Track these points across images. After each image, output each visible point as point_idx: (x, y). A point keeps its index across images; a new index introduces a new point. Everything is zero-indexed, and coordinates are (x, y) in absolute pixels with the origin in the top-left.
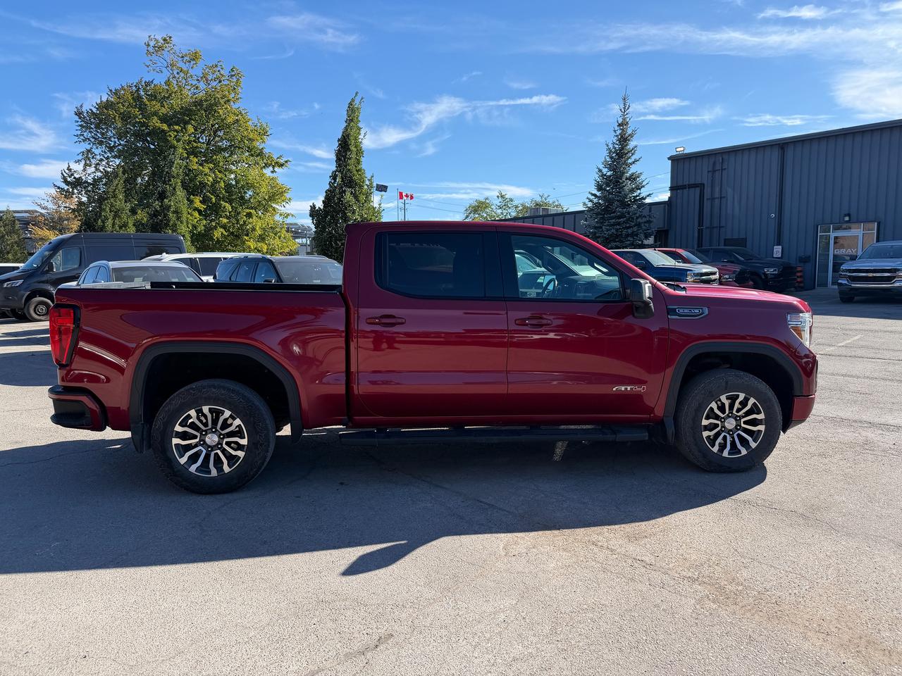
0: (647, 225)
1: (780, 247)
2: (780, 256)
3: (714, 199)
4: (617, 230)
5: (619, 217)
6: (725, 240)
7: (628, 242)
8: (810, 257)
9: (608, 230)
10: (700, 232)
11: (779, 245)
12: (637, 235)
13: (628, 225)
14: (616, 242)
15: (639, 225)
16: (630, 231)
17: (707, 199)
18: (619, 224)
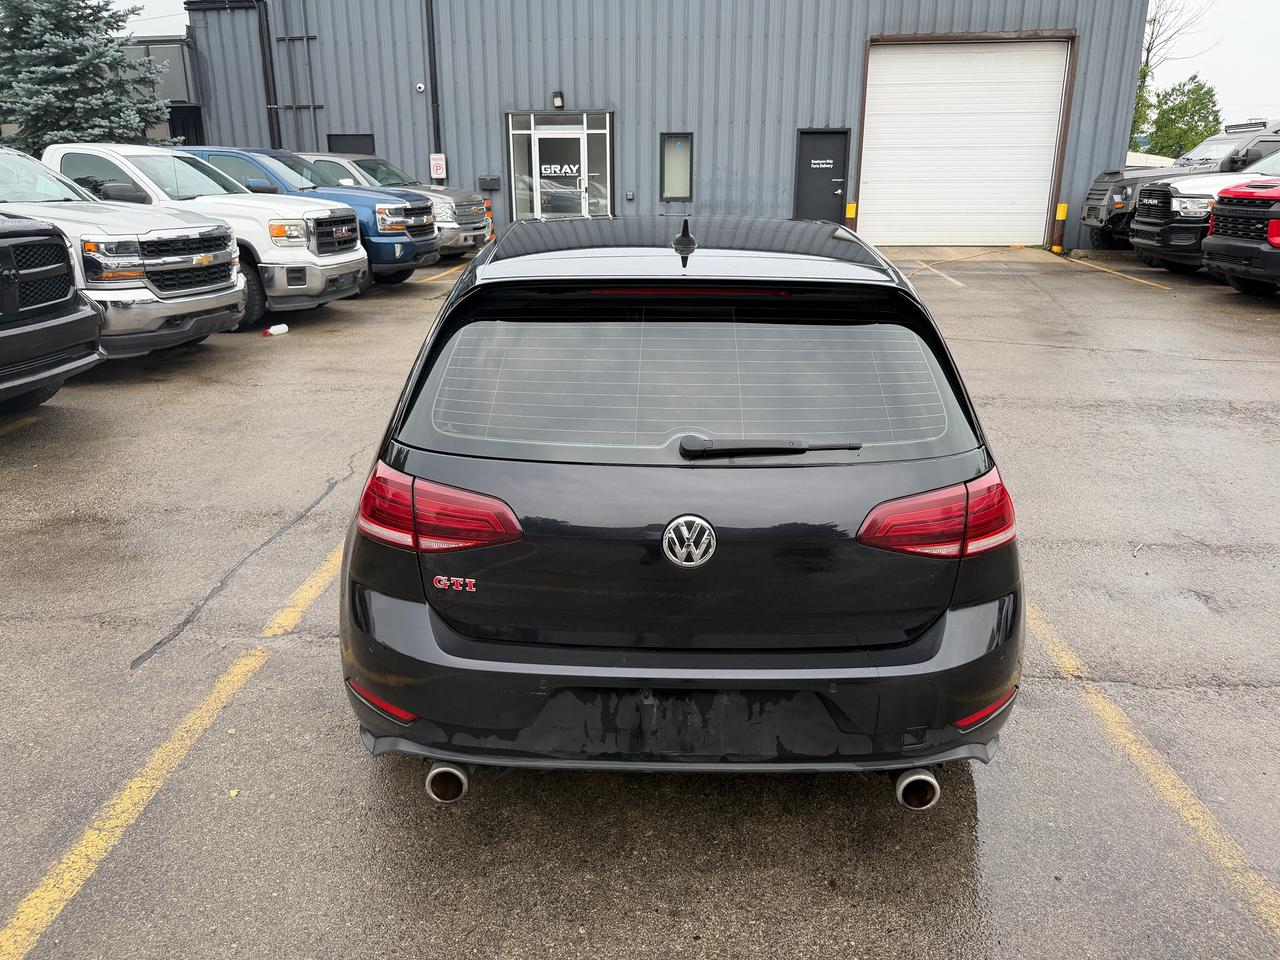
0: (140, 87)
1: (442, 156)
2: (443, 176)
3: (293, 40)
4: (56, 94)
5: (59, 60)
6: (329, 136)
7: (97, 131)
8: (497, 181)
9: (31, 94)
10: (273, 117)
11: (440, 152)
12: (117, 113)
13: (91, 85)
14: (62, 128)
15: (119, 86)
16: (95, 101)
17: (280, 40)
18: (62, 79)
